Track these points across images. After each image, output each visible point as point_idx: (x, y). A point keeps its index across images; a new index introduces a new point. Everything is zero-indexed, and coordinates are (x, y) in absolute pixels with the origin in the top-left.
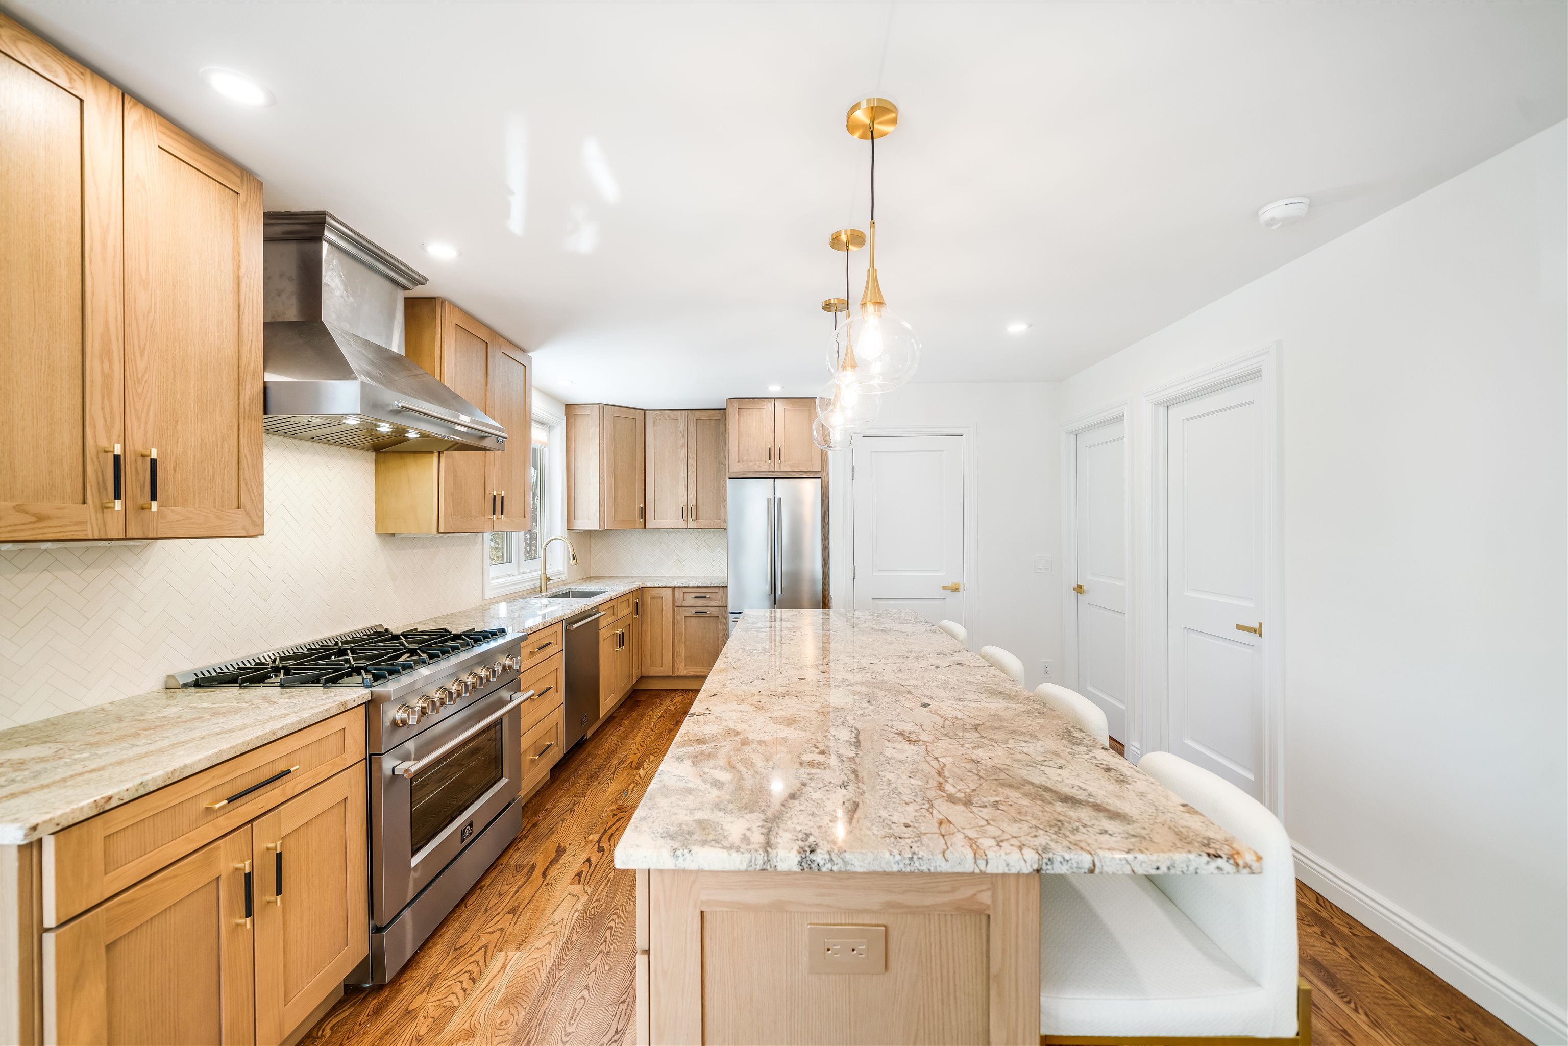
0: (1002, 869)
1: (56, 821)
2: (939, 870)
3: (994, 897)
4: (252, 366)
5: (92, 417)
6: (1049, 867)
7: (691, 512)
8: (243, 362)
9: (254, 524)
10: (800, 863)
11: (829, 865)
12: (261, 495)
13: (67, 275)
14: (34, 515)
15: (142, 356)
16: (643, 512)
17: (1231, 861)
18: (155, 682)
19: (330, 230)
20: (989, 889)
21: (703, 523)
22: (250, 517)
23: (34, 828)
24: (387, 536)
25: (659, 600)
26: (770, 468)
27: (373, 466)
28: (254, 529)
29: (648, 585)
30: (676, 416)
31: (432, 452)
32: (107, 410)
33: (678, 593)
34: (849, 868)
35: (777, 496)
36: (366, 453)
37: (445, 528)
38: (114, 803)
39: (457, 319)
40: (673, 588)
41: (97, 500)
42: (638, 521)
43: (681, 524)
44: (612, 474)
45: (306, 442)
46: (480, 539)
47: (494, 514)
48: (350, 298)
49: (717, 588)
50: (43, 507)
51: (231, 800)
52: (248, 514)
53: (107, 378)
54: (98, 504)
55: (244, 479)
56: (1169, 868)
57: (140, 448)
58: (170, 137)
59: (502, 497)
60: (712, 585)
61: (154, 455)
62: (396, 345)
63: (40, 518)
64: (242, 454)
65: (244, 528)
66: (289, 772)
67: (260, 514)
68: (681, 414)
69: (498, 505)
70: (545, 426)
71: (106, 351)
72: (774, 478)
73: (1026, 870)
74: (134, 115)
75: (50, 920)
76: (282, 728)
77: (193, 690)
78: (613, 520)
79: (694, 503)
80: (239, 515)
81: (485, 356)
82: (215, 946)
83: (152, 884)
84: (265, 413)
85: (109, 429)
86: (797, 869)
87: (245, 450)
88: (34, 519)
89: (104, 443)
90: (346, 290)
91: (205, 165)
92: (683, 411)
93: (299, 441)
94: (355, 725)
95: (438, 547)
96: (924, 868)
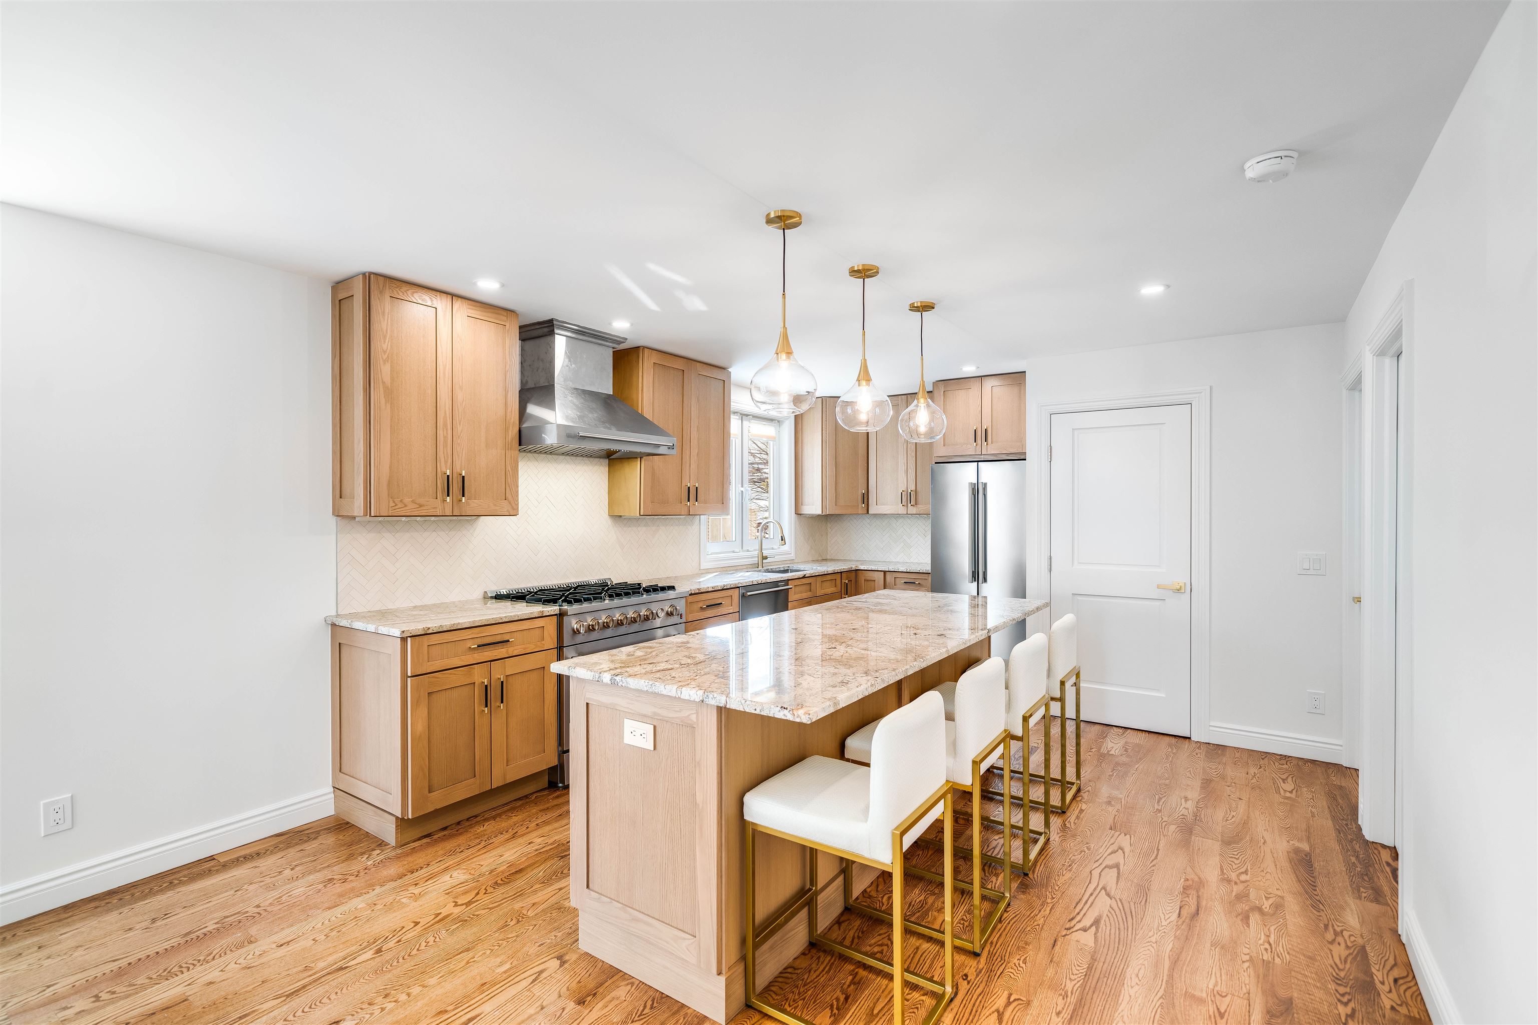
0: (687, 698)
1: (410, 632)
2: (662, 693)
3: (697, 718)
4: (512, 420)
5: (439, 458)
6: (707, 700)
7: (910, 498)
8: (508, 418)
9: (514, 509)
10: (611, 680)
11: (621, 683)
12: (517, 492)
13: (430, 392)
14: (418, 504)
15: (460, 424)
16: (865, 498)
17: (791, 712)
18: (479, 594)
19: (559, 328)
20: (695, 713)
21: (921, 508)
22: (511, 505)
23: (403, 632)
24: (617, 517)
25: (872, 583)
26: (976, 451)
27: (607, 469)
28: (513, 512)
29: (862, 567)
30: (896, 402)
31: (637, 458)
32: (445, 454)
33: (888, 576)
34: (628, 685)
35: (982, 480)
36: (601, 460)
37: (644, 511)
38: (430, 631)
39: (655, 358)
40: (885, 572)
41: (441, 497)
42: (860, 506)
43: (901, 510)
44: (834, 463)
45: (561, 457)
46: (698, 520)
47: (689, 501)
48: (573, 366)
49: (926, 575)
50: (421, 501)
51: (479, 646)
52: (510, 503)
53: (445, 438)
54: (442, 499)
55: (508, 484)
56: (761, 711)
57: (459, 471)
58: (472, 309)
59: (697, 488)
60: (921, 571)
61: (463, 475)
62: (607, 388)
63: (421, 506)
64: (507, 469)
65: (508, 511)
66: (508, 641)
67: (516, 503)
68: (902, 399)
69: (692, 494)
70: (774, 422)
71: (445, 425)
72: (978, 461)
73: (697, 700)
74: (458, 304)
75: (409, 674)
76: (505, 617)
77: (494, 601)
78: (834, 506)
79: (913, 488)
80: (505, 504)
81: (682, 381)
82: (473, 717)
83: (445, 674)
84: (520, 445)
85: (446, 462)
86: (609, 682)
87: (509, 468)
88: (418, 506)
89: (444, 470)
90: (570, 361)
91: (489, 317)
92: (903, 396)
93: (556, 456)
94: (551, 627)
95: (658, 526)
96: (656, 691)
